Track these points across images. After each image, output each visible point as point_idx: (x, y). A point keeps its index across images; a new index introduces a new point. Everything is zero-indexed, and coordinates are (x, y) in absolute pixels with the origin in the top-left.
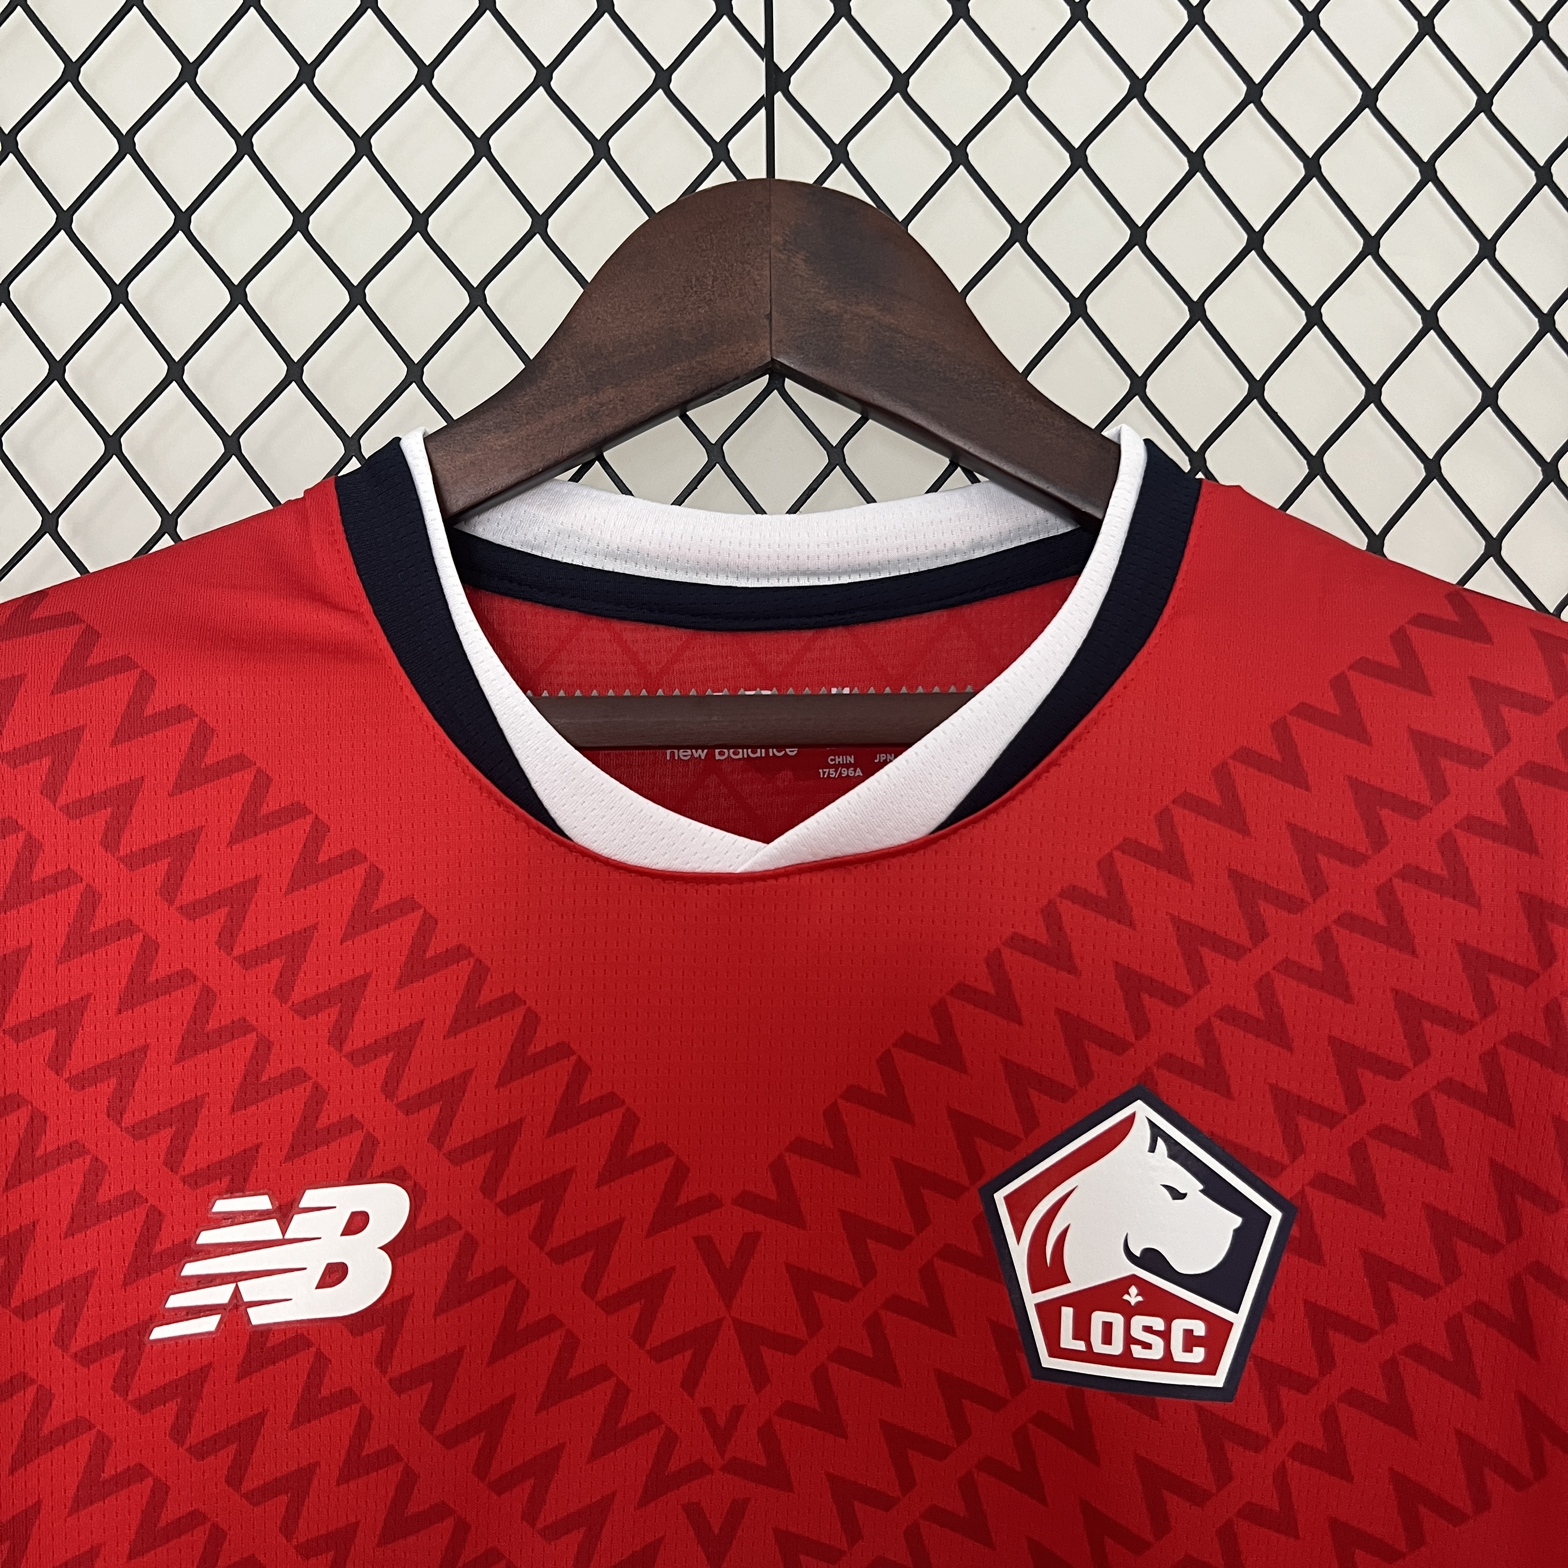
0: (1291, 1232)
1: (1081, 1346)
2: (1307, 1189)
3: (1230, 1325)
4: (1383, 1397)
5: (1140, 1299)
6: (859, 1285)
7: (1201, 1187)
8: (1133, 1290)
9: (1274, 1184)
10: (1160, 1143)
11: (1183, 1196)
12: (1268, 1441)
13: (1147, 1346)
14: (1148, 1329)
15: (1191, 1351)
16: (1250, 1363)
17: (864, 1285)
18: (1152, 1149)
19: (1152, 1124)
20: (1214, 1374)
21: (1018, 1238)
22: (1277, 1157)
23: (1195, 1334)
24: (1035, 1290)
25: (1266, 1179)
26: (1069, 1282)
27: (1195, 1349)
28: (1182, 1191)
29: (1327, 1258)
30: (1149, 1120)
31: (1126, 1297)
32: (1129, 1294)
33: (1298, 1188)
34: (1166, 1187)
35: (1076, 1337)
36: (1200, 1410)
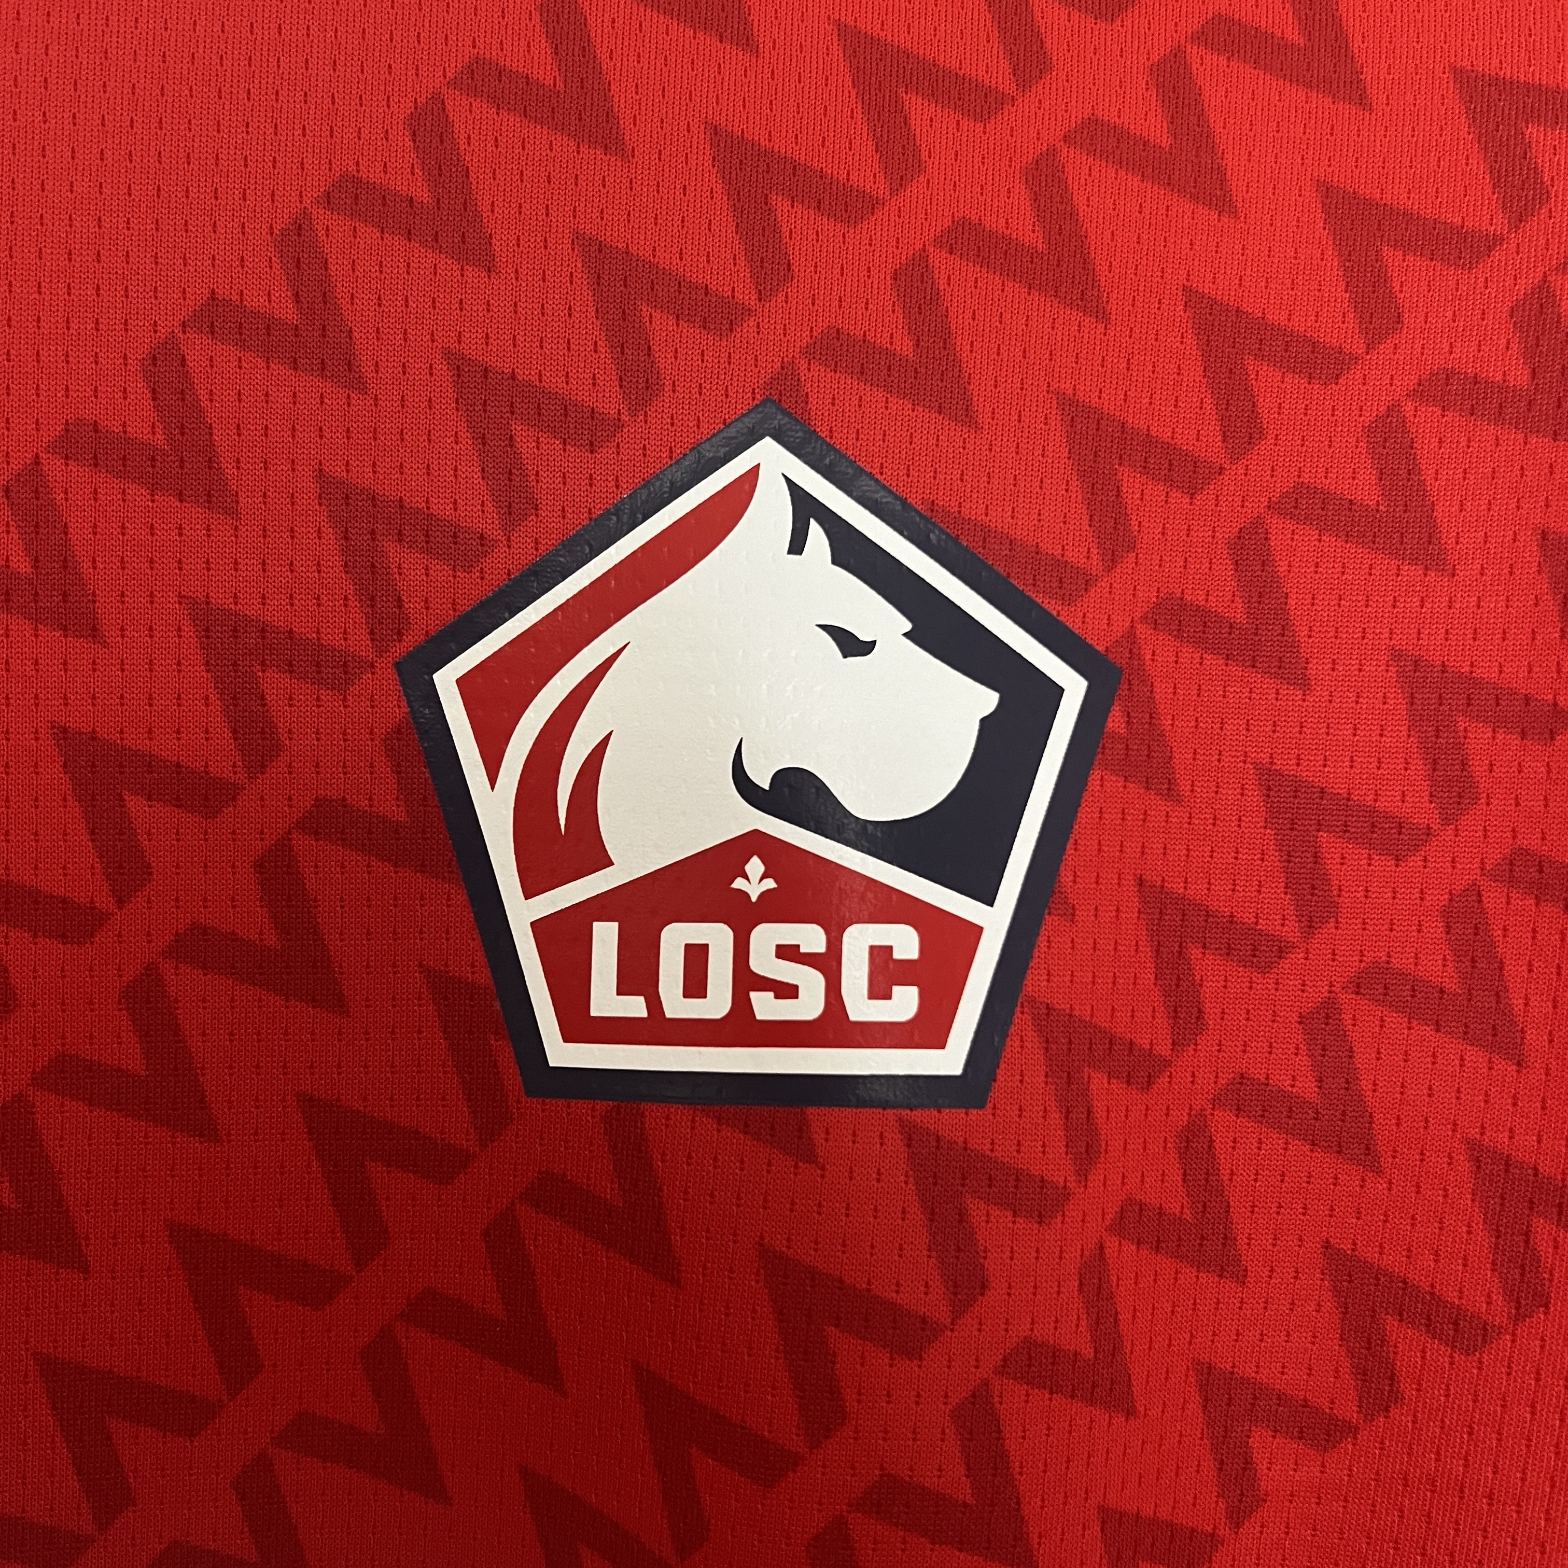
0: (1110, 724)
1: (636, 1007)
2: (1140, 629)
3: (977, 931)
4: (1307, 1087)
5: (770, 884)
6: (105, 902)
7: (908, 626)
8: (755, 866)
9: (1070, 618)
10: (815, 531)
11: (866, 648)
12: (1066, 1194)
13: (787, 991)
14: (787, 952)
15: (888, 997)
16: (1022, 1022)
17: (120, 903)
18: (797, 545)
19: (794, 488)
20: (943, 1047)
21: (493, 775)
22: (1076, 556)
23: (897, 955)
24: (529, 894)
25: (1052, 607)
26: (611, 863)
27: (896, 989)
28: (864, 637)
29: (1184, 786)
30: (788, 480)
31: (739, 884)
32: (746, 877)
33: (1121, 625)
34: (823, 627)
35: (623, 989)
36: (910, 1134)
